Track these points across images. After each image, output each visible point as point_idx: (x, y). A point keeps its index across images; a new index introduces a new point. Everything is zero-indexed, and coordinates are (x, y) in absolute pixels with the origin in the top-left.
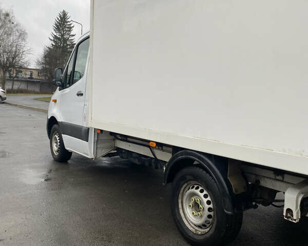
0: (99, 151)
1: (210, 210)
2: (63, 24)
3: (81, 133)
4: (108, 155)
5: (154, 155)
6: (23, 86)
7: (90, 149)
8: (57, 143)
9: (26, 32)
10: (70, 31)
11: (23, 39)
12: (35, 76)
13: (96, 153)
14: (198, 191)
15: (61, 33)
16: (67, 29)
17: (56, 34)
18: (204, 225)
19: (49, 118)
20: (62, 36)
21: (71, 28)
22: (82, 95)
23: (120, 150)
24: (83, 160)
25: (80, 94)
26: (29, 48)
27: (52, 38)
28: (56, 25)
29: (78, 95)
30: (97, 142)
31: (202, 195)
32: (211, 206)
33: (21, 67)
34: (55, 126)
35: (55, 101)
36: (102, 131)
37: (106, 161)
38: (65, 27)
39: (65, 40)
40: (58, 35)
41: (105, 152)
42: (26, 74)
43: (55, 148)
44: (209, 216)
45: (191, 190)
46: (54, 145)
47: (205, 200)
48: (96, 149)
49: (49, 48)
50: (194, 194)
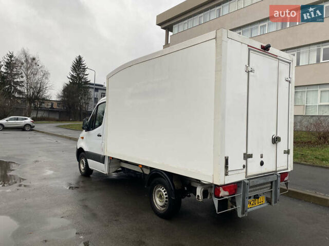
0: (111, 169)
1: (166, 198)
2: (78, 66)
3: (100, 159)
4: (116, 171)
5: (143, 171)
6: (46, 115)
7: (106, 168)
8: (83, 164)
9: (49, 72)
10: (84, 71)
11: (46, 78)
12: (55, 106)
13: (109, 170)
14: (161, 189)
15: (77, 73)
16: (82, 70)
17: (72, 74)
18: (164, 206)
19: (78, 148)
20: (78, 75)
21: (85, 69)
22: (101, 136)
23: (123, 168)
24: (100, 175)
25: (99, 136)
26: (51, 85)
27: (70, 77)
28: (73, 66)
29: (98, 136)
30: (109, 164)
31: (163, 191)
32: (167, 196)
33: (44, 99)
34: (82, 153)
35: (83, 138)
36: (113, 158)
37: (114, 175)
38: (81, 68)
39: (80, 79)
40: (75, 74)
41: (114, 170)
42: (48, 105)
43: (82, 167)
44: (166, 201)
45: (158, 189)
46: (82, 165)
47: (164, 193)
48: (109, 168)
49: (67, 85)
50: (160, 191)
